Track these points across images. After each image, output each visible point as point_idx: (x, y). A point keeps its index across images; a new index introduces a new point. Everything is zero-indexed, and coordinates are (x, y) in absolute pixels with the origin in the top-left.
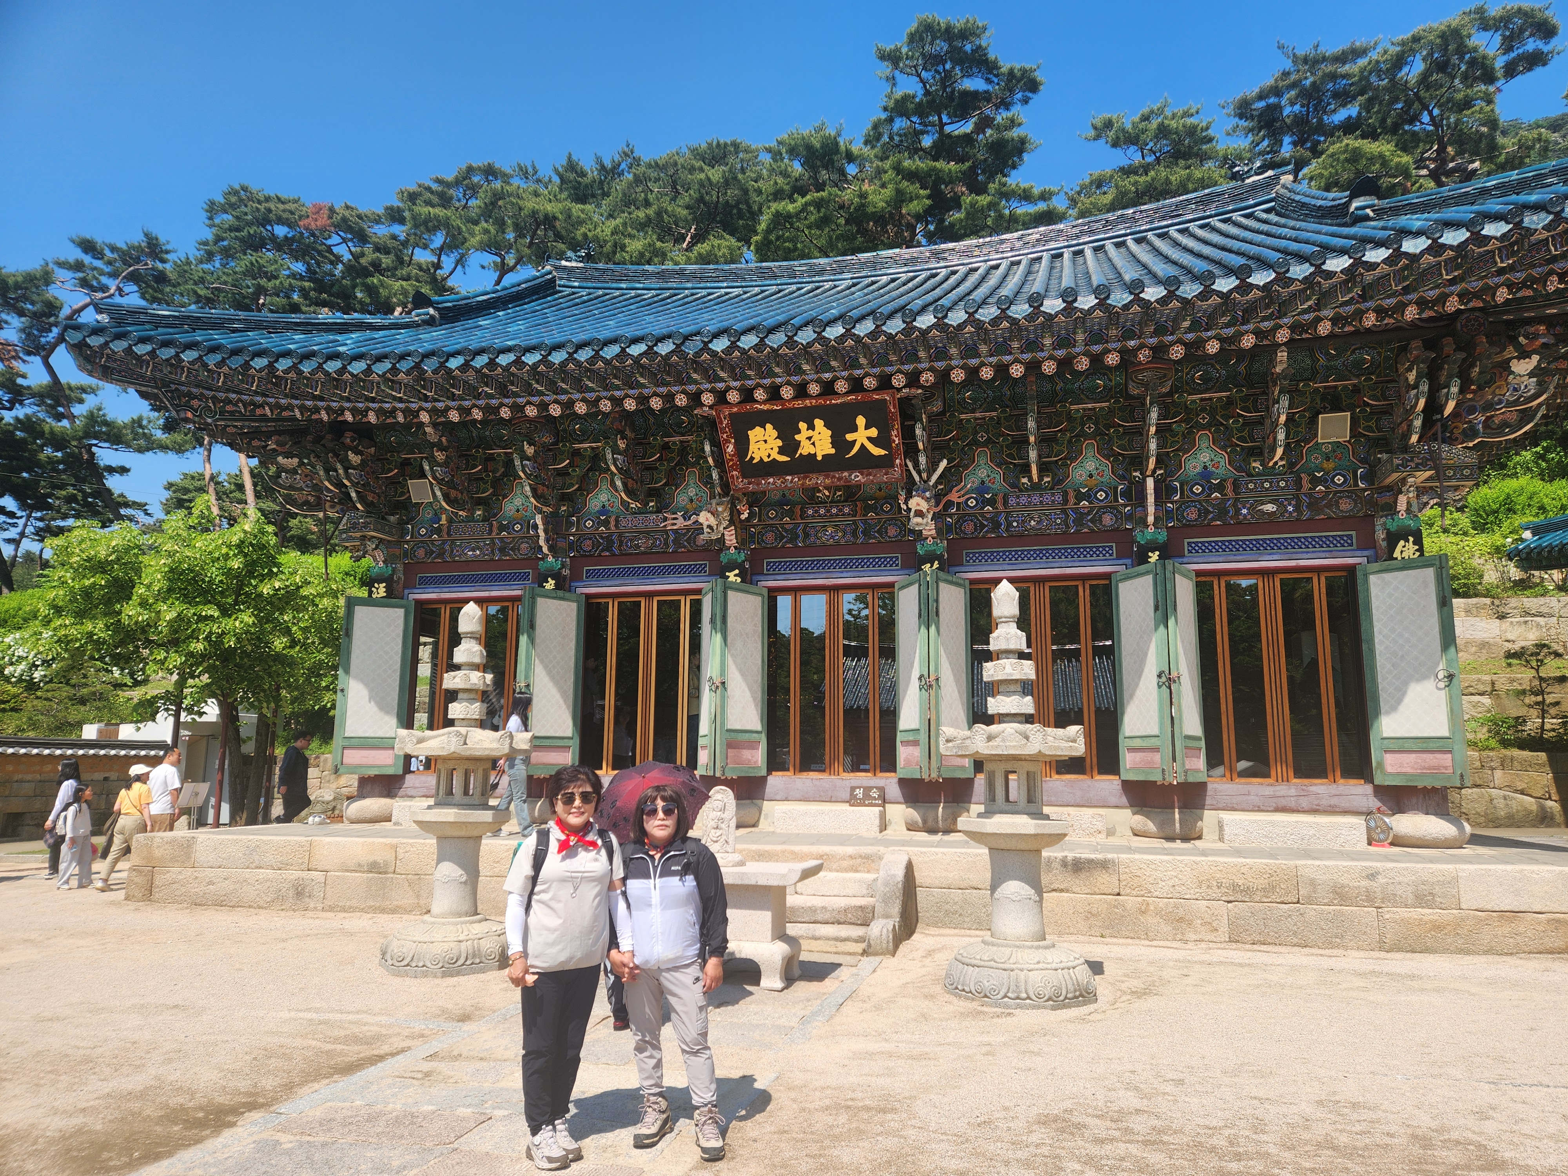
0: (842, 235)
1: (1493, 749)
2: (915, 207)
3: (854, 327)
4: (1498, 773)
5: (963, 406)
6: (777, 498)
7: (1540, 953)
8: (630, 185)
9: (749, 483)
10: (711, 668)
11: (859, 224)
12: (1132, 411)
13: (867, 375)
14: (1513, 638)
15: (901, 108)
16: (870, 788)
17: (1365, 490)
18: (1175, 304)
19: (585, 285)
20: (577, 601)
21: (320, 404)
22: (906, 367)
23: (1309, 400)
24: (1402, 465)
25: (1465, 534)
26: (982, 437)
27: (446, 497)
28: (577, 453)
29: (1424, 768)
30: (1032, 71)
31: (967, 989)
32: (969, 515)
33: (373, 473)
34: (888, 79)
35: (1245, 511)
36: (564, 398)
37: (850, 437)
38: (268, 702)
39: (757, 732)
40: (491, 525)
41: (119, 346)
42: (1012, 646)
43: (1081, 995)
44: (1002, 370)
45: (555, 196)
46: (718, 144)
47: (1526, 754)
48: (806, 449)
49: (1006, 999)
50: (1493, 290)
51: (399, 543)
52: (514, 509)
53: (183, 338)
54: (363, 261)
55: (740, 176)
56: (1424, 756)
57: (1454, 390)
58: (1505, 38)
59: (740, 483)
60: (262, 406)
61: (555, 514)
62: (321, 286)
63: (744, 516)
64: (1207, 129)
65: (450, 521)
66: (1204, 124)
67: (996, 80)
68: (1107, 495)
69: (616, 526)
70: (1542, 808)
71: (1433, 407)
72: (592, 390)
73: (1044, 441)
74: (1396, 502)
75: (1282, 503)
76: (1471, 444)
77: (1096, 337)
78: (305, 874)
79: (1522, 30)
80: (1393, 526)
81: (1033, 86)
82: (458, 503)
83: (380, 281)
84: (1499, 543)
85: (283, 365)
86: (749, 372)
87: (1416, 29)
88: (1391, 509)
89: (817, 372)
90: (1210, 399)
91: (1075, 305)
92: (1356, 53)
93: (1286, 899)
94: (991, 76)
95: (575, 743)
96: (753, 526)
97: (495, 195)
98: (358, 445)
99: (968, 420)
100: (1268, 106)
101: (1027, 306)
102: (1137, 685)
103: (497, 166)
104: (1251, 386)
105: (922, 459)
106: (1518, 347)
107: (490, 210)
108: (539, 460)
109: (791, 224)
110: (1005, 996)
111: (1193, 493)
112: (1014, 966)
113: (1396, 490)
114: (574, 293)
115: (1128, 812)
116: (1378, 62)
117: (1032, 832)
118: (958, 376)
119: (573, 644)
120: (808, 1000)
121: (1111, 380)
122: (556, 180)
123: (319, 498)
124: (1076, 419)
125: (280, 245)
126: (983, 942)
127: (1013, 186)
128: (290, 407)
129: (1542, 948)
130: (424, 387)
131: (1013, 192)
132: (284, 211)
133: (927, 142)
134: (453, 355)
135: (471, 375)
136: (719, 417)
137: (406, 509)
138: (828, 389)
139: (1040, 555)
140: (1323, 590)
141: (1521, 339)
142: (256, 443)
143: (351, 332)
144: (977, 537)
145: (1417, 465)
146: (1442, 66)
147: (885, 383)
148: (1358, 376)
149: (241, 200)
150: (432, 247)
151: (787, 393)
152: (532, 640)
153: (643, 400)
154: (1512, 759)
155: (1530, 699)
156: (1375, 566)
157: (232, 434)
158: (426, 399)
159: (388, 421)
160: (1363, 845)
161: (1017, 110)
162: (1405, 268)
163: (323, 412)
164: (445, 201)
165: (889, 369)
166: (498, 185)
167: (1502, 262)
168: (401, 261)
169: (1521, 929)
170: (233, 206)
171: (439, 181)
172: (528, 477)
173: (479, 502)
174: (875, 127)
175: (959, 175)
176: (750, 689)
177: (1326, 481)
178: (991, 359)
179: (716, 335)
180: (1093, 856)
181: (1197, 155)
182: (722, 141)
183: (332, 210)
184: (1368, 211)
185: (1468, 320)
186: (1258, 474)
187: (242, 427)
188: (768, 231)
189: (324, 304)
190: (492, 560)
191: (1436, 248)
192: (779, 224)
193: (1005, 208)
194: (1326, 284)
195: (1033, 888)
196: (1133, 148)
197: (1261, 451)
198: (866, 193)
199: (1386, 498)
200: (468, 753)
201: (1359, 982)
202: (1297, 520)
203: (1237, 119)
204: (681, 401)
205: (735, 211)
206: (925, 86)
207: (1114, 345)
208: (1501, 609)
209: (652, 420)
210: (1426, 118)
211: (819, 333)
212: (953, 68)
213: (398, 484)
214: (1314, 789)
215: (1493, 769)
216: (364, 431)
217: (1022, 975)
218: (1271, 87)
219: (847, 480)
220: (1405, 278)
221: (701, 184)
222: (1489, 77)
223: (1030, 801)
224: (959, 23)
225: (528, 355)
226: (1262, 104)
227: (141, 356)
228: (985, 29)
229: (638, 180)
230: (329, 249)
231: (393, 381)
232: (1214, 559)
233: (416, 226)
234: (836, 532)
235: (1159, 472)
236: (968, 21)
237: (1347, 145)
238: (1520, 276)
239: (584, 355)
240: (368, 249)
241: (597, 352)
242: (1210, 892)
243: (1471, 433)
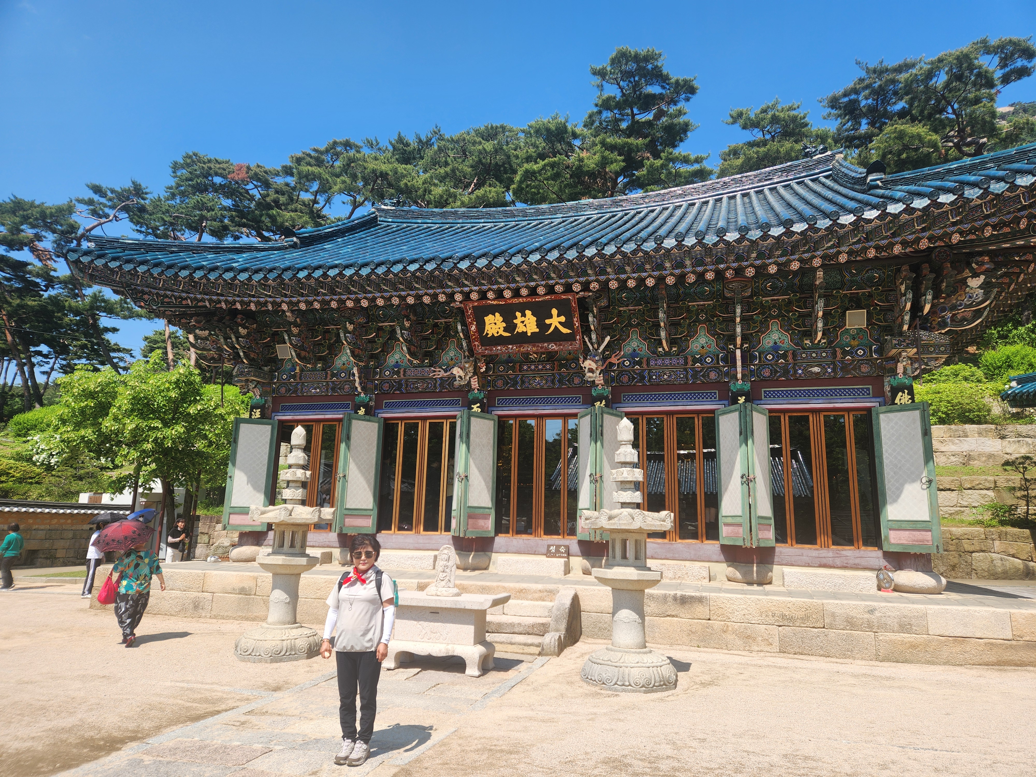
0: (568, 184)
1: (994, 526)
2: (614, 167)
3: (546, 255)
4: (997, 543)
5: (621, 302)
6: (505, 358)
7: (980, 665)
8: (436, 153)
9: (486, 350)
10: (459, 467)
11: (579, 178)
12: (727, 308)
13: (557, 283)
14: (1010, 452)
15: (606, 105)
16: (560, 546)
17: (877, 359)
18: (746, 243)
19: (395, 220)
20: (379, 422)
21: (221, 298)
22: (581, 279)
23: (839, 301)
24: (898, 344)
25: (979, 381)
26: (634, 321)
27: (298, 356)
28: (380, 329)
29: (914, 541)
30: (690, 81)
31: (593, 679)
32: (625, 371)
33: (255, 340)
34: (598, 86)
35: (800, 372)
36: (370, 296)
37: (548, 321)
38: (192, 482)
39: (488, 508)
40: (327, 373)
41: (99, 263)
42: (628, 460)
43: (664, 684)
44: (641, 281)
45: (388, 160)
46: (492, 127)
47: (1016, 530)
48: (520, 329)
49: (616, 686)
50: (950, 235)
51: (270, 383)
52: (342, 363)
53: (139, 258)
54: (268, 199)
55: (505, 147)
56: (914, 533)
57: (929, 297)
58: (1001, 59)
59: (479, 349)
60: (186, 299)
61: (367, 367)
62: (242, 214)
63: (483, 370)
64: (804, 118)
65: (302, 370)
66: (802, 115)
67: (668, 87)
68: (712, 360)
69: (404, 375)
70: (1027, 567)
71: (917, 308)
72: (387, 291)
73: (673, 325)
74: (896, 368)
75: (824, 367)
76: (943, 331)
77: (699, 262)
78: (200, 594)
79: (1012, 54)
80: (895, 383)
81: (692, 90)
82: (306, 359)
83: (277, 212)
84: (1000, 388)
85: (198, 275)
86: (483, 282)
87: (941, 54)
88: (893, 372)
89: (526, 282)
90: (778, 300)
91: (683, 243)
92: (906, 67)
93: (816, 625)
94: (664, 84)
95: (375, 513)
96: (490, 376)
97: (349, 160)
98: (245, 323)
99: (625, 311)
100: (850, 100)
101: (653, 243)
102: (729, 482)
103: (352, 141)
104: (802, 292)
105: (594, 336)
106: (972, 270)
107: (346, 168)
108: (356, 333)
109: (536, 178)
110: (616, 684)
111: (767, 359)
112: (622, 665)
113: (896, 359)
114: (388, 226)
115: (725, 565)
116: (916, 75)
117: (636, 578)
118: (613, 285)
119: (374, 450)
120: (493, 683)
121: (713, 287)
122: (391, 148)
123: (221, 355)
124: (693, 311)
125: (217, 189)
126: (607, 649)
127: (677, 154)
128: (203, 300)
129: (981, 661)
130: (284, 289)
131: (677, 158)
132: (219, 168)
133: (624, 125)
134: (301, 269)
135: (312, 282)
136: (466, 309)
137: (275, 362)
138: (533, 292)
139: (670, 397)
140: (852, 423)
141: (973, 265)
142: (183, 321)
143: (244, 252)
144: (630, 385)
145: (908, 344)
146: (959, 77)
147: (568, 289)
148: (871, 287)
149: (193, 162)
150: (311, 190)
151: (507, 294)
152: (348, 446)
153: (418, 297)
154: (1006, 533)
155: (1019, 494)
156: (883, 408)
157: (170, 315)
158: (286, 296)
159: (263, 309)
160: (874, 590)
161: (681, 105)
162: (890, 222)
163: (223, 303)
164: (319, 162)
165: (570, 280)
166: (352, 153)
167: (953, 218)
168: (291, 199)
169: (968, 649)
170: (188, 165)
171: (315, 150)
172: (349, 344)
173: (320, 359)
174: (590, 116)
175: (643, 146)
176: (485, 481)
177: (852, 353)
178: (634, 275)
179: (462, 259)
180: (693, 594)
181: (799, 134)
182: (494, 125)
183: (249, 168)
184: (878, 182)
185: (940, 252)
186: (809, 348)
187: (175, 312)
188: (521, 182)
189: (244, 225)
190: (327, 395)
191: (909, 210)
192: (528, 177)
193: (672, 168)
194: (841, 232)
195: (637, 614)
196: (756, 130)
197: (810, 334)
198: (583, 158)
199: (890, 365)
200: (292, 521)
201: (852, 681)
202: (834, 378)
203: (830, 109)
204: (442, 298)
205: (502, 169)
206: (622, 91)
207: (711, 267)
208: (1002, 432)
209: (427, 309)
210: (950, 110)
211: (525, 259)
212: (640, 79)
213: (270, 347)
214: (844, 553)
215: (993, 540)
216: (249, 315)
217: (627, 670)
218: (852, 89)
219: (546, 349)
220: (891, 229)
221: (480, 152)
222: (990, 84)
223: (637, 558)
224: (643, 52)
225: (347, 270)
226: (846, 99)
227: (113, 268)
228: (660, 55)
229: (440, 150)
230: (247, 191)
231: (265, 285)
232: (781, 402)
233: (300, 178)
234: (541, 380)
235: (746, 346)
236: (648, 51)
237: (896, 128)
238: (967, 227)
239: (381, 270)
240: (271, 192)
241: (389, 269)
242: (767, 619)
243: (943, 324)
